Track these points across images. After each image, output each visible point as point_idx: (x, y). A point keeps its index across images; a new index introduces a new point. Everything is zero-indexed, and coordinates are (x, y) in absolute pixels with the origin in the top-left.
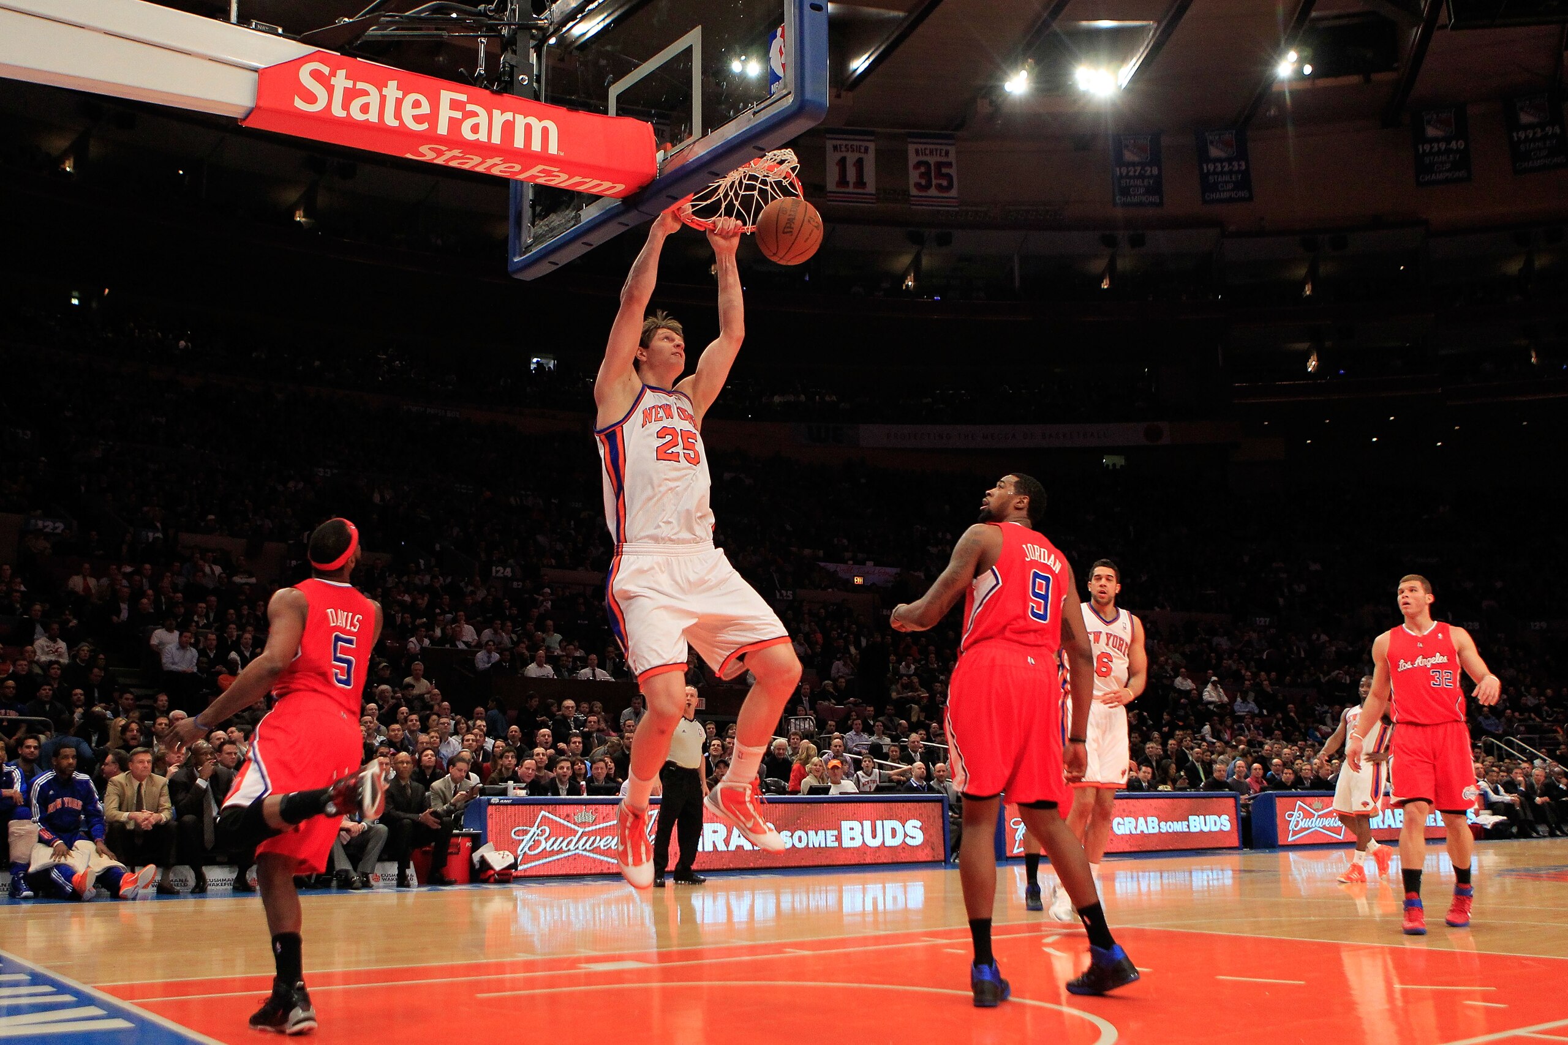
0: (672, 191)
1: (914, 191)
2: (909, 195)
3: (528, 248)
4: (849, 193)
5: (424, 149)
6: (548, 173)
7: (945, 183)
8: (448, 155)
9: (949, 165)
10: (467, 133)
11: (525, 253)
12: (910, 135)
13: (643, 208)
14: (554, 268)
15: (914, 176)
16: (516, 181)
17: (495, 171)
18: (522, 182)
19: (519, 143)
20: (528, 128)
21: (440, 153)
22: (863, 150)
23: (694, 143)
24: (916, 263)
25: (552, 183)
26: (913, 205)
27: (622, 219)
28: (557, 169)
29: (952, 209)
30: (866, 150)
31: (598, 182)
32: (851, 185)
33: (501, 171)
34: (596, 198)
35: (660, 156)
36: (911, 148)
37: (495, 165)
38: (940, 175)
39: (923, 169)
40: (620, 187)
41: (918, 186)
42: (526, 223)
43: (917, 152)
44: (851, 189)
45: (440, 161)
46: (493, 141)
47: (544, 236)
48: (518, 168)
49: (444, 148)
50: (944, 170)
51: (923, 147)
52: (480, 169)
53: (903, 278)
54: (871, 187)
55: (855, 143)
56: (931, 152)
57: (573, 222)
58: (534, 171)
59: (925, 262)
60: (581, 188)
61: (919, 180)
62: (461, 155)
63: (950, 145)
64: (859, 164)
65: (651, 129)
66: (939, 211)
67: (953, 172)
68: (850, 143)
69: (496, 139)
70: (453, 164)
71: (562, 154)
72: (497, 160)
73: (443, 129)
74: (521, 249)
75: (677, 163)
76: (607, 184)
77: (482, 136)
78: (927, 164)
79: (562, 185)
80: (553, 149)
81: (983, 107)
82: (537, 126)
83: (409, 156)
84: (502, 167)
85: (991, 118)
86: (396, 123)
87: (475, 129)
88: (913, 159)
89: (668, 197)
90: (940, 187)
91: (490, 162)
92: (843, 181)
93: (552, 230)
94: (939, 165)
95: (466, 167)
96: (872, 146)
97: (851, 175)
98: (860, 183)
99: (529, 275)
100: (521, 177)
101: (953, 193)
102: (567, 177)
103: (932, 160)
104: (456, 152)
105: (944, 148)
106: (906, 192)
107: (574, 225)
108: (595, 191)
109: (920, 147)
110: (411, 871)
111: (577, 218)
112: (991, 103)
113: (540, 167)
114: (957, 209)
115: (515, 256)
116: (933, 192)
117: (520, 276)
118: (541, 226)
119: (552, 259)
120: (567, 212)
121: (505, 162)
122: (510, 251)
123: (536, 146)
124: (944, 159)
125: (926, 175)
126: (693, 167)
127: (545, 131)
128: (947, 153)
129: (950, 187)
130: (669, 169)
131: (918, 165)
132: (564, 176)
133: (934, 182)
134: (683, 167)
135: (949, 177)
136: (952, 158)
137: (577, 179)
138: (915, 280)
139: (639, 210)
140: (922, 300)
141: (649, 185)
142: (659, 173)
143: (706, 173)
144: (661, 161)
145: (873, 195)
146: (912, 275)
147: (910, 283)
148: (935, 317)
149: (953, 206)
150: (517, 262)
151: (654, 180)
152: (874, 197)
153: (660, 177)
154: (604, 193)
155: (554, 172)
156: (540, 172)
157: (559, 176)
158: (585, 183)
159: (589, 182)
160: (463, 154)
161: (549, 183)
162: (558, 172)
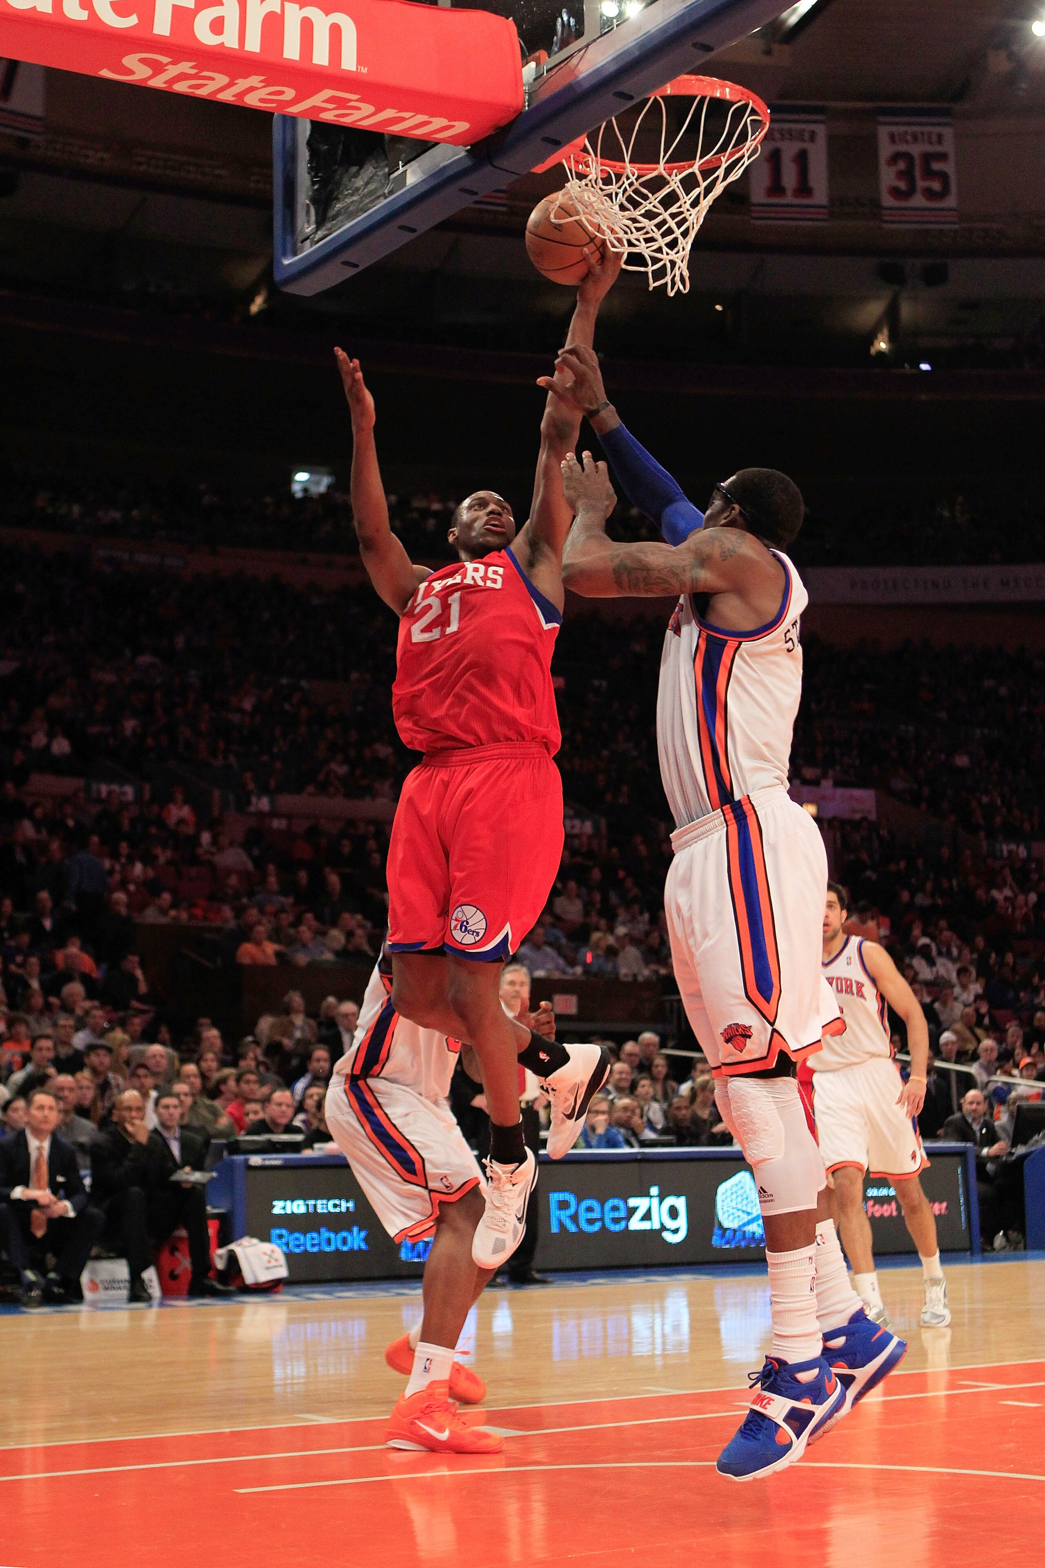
0: (550, 130)
1: (888, 200)
2: (880, 207)
3: (307, 238)
4: (787, 206)
5: (131, 61)
6: (341, 103)
7: (936, 186)
8: (173, 71)
9: (943, 157)
10: (204, 35)
11: (300, 250)
12: (884, 112)
13: (503, 163)
14: (351, 272)
15: (888, 177)
16: (285, 117)
17: (252, 100)
18: (293, 119)
19: (291, 51)
20: (307, 26)
21: (158, 68)
22: (807, 136)
23: (587, 46)
24: (892, 316)
25: (347, 121)
26: (887, 222)
27: (470, 183)
28: (355, 97)
29: (949, 227)
30: (813, 137)
31: (422, 117)
32: (789, 192)
33: (261, 100)
34: (423, 146)
35: (529, 71)
36: (883, 133)
37: (252, 89)
38: (929, 174)
39: (902, 165)
40: (462, 126)
41: (895, 192)
42: (303, 197)
43: (892, 138)
44: (789, 199)
45: (158, 82)
46: (247, 48)
48: (289, 93)
49: (165, 60)
50: (936, 166)
51: (902, 129)
52: (227, 96)
53: (870, 338)
54: (821, 195)
55: (793, 126)
56: (915, 138)
58: (317, 100)
59: (907, 311)
60: (396, 128)
61: (895, 183)
62: (193, 71)
63: (945, 125)
64: (802, 159)
65: (514, 29)
66: (927, 231)
67: (949, 167)
68: (786, 126)
69: (253, 45)
70: (181, 87)
71: (364, 70)
72: (255, 80)
73: (162, 27)
74: (293, 242)
75: (558, 82)
76: (439, 122)
77: (230, 39)
78: (908, 157)
79: (365, 124)
80: (349, 62)
81: (999, 63)
82: (322, 22)
83: (105, 73)
84: (263, 93)
85: (1011, 79)
86: (82, 15)
87: (217, 26)
88: (886, 149)
89: (546, 139)
90: (929, 194)
91: (242, 84)
92: (776, 188)
94: (928, 158)
95: (203, 92)
96: (821, 130)
97: (789, 179)
98: (804, 189)
99: (307, 288)
100: (294, 109)
101: (951, 201)
102: (370, 109)
103: (916, 150)
104: (186, 67)
105: (937, 130)
106: (876, 204)
108: (421, 132)
109: (894, 129)
110: (150, 1275)
112: (1011, 56)
113: (327, 93)
114: (957, 226)
115: (285, 254)
116: (918, 201)
117: (292, 289)
119: (348, 255)
121: (267, 83)
122: (277, 247)
123: (321, 57)
124: (937, 149)
125: (907, 175)
126: (586, 85)
127: (335, 31)
128: (940, 138)
129: (944, 193)
130: (545, 94)
131: (894, 159)
132: (368, 109)
133: (921, 184)
134: (570, 88)
135: (943, 177)
136: (948, 146)
137: (389, 113)
138: (892, 339)
139: (495, 164)
140: (902, 370)
141: (512, 123)
142: (528, 101)
143: (610, 95)
144: (531, 80)
145: (824, 207)
146: (886, 332)
147: (883, 346)
148: (923, 397)
149: (950, 223)
150: (290, 264)
151: (521, 113)
152: (825, 210)
153: (530, 107)
154: (434, 136)
155: (351, 100)
156: (327, 101)
157: (359, 109)
158: (403, 119)
159: (409, 118)
160: (197, 71)
161: (342, 120)
162: (357, 100)
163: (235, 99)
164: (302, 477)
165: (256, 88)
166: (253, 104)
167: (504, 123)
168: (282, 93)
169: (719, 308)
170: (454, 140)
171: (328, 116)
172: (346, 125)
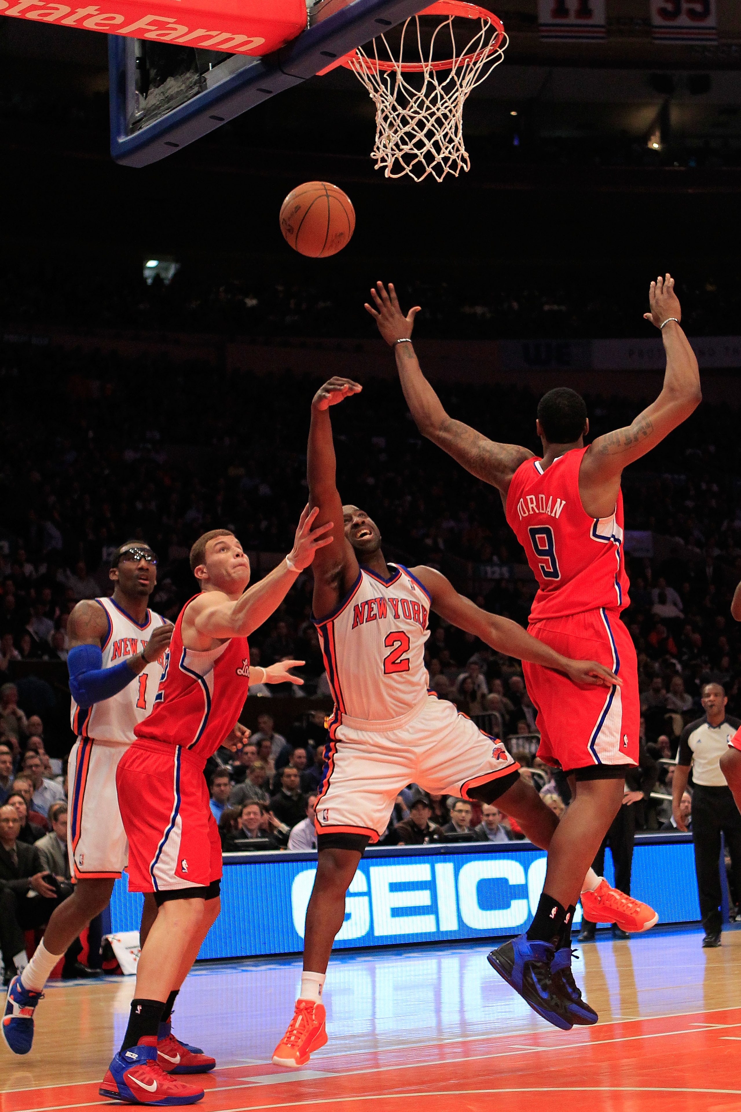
0: (329, 47)
1: (657, 20)
2: (652, 25)
3: (137, 123)
4: (572, 25)
6: (161, 26)
7: (698, 7)
11: (133, 131)
13: (291, 70)
14: (173, 150)
16: (117, 37)
17: (90, 24)
18: (124, 38)
21: (14, 2)
24: (662, 120)
25: (167, 39)
26: (658, 38)
27: (265, 84)
28: (172, 20)
29: (709, 43)
31: (227, 35)
32: (572, 13)
33: (97, 24)
34: (226, 56)
37: (89, 16)
40: (258, 41)
41: (663, 13)
42: (132, 89)
44: (572, 20)
47: (158, 107)
48: (119, 19)
52: (69, 22)
53: (646, 138)
54: (599, 17)
57: (196, 89)
58: (142, 23)
59: (675, 115)
60: (206, 44)
61: (663, 5)
66: (691, 46)
70: (32, 16)
72: (91, 9)
74: (126, 127)
75: (334, 8)
76: (240, 38)
79: (181, 41)
84: (99, 19)
89: (324, 53)
90: (692, 14)
91: (81, 12)
92: (561, 9)
93: (169, 99)
95: (50, 19)
97: (572, 1)
98: (585, 11)
99: (140, 161)
100: (124, 31)
101: (711, 21)
102: (185, 29)
106: (647, 21)
107: (198, 93)
108: (224, 47)
111: (202, 83)
113: (150, 18)
114: (715, 43)
115: (119, 134)
116: (684, 20)
117: (126, 162)
118: (155, 95)
119: (171, 138)
120: (188, 75)
121: (101, 11)
122: (113, 129)
126: (355, 12)
129: (705, 14)
130: (323, 17)
132: (183, 29)
133: (685, 6)
134: (342, 14)
137: (200, 32)
138: (663, 141)
139: (285, 71)
140: (671, 168)
141: (297, 38)
142: (310, 22)
143: (373, 21)
144: (312, 5)
145: (602, 26)
146: (658, 134)
147: (656, 146)
148: (690, 191)
149: (710, 40)
150: (122, 143)
151: (304, 31)
152: (603, 30)
153: (312, 27)
154: (237, 49)
155: (169, 23)
156: (149, 24)
157: (175, 29)
158: (211, 37)
159: (217, 35)
160: (44, 3)
161: (162, 38)
162: (174, 23)
163: (75, 23)
164: (152, 264)
165: (92, 16)
166: (91, 27)
167: (292, 37)
168: (113, 18)
169: (513, 113)
170: (252, 52)
171: (151, 36)
172: (166, 42)
